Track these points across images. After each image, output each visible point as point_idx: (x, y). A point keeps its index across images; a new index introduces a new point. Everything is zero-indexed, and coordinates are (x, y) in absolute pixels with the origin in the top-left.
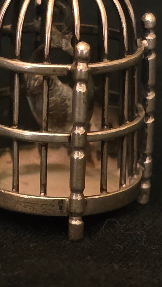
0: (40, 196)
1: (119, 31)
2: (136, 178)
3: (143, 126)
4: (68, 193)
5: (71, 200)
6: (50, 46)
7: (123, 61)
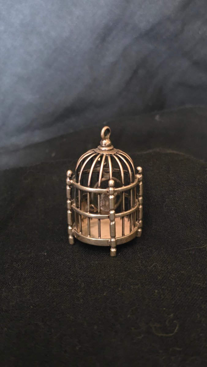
0: (98, 238)
1: (127, 171)
2: (136, 228)
3: (138, 208)
4: (110, 237)
5: (111, 241)
6: (101, 180)
7: (129, 186)
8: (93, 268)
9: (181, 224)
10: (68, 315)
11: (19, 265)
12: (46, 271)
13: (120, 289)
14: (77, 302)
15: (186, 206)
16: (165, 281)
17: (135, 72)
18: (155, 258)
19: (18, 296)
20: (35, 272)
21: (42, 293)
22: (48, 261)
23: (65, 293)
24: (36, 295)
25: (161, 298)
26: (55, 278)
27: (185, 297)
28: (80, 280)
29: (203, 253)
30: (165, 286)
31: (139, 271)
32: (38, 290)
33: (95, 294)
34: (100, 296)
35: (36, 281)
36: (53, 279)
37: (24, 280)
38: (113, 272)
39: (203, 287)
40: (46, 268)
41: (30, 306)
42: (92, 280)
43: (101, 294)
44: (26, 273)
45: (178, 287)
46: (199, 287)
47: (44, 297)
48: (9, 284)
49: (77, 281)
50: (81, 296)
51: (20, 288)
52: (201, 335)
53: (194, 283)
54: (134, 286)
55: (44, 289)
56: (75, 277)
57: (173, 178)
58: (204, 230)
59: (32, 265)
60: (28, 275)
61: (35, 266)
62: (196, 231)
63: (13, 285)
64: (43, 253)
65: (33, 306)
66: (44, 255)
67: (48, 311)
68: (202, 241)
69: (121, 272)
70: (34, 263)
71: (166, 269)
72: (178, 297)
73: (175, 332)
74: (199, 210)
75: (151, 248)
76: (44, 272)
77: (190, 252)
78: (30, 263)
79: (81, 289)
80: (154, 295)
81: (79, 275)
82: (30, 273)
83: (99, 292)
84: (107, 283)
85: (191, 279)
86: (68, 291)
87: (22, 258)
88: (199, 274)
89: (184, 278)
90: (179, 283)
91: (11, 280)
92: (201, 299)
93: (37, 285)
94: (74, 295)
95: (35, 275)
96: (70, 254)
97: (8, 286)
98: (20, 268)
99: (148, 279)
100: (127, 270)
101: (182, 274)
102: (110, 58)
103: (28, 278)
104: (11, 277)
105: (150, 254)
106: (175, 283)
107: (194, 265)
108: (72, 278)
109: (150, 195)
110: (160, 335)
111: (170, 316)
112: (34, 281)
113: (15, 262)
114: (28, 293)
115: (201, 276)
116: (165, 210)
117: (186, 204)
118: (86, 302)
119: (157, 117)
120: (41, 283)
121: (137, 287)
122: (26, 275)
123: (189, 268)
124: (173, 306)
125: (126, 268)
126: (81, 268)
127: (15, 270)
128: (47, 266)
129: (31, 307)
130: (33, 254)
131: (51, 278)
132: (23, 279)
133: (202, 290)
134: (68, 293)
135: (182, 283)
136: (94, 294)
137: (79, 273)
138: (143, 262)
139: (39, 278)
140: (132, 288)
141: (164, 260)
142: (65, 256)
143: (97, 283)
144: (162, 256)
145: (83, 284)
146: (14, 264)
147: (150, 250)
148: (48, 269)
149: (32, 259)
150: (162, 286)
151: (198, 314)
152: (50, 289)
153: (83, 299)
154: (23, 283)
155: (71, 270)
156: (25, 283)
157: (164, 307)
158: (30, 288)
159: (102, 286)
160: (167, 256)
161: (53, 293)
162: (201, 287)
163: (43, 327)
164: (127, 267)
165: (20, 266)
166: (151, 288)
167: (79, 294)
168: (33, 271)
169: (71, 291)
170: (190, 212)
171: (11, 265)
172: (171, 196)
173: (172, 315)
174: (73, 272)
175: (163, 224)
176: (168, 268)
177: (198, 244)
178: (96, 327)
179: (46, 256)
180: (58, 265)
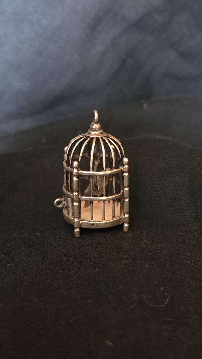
8: (85, 247)
9: (169, 208)
10: (61, 291)
11: (12, 245)
12: (39, 250)
13: (111, 264)
14: (70, 279)
15: (175, 192)
16: (155, 257)
17: (124, 62)
18: (145, 237)
19: (12, 273)
20: (28, 251)
21: (36, 271)
22: (41, 241)
23: (58, 271)
24: (30, 273)
25: (151, 272)
26: (48, 257)
27: (174, 273)
28: (72, 259)
29: (191, 234)
30: (155, 262)
31: (129, 248)
32: (32, 268)
33: (88, 270)
34: (92, 272)
35: (29, 259)
36: (45, 258)
37: (18, 259)
38: (104, 250)
39: (191, 266)
40: (39, 246)
41: (24, 283)
42: (83, 258)
43: (93, 270)
44: (20, 251)
45: (168, 263)
46: (188, 265)
47: (38, 275)
48: (3, 262)
49: (70, 260)
50: (74, 274)
51: (14, 266)
52: (190, 308)
53: (182, 261)
54: (125, 260)
55: (37, 268)
56: (67, 257)
57: (162, 165)
58: (192, 213)
59: (25, 244)
60: (22, 253)
61: (28, 245)
62: (185, 215)
63: (6, 263)
64: (36, 234)
65: (27, 283)
66: (37, 235)
67: (42, 288)
68: (190, 225)
69: (112, 250)
70: (27, 242)
71: (156, 246)
72: (167, 273)
73: (165, 304)
74: (187, 195)
75: (140, 229)
76: (37, 251)
77: (179, 233)
78: (23, 242)
79: (73, 267)
80: (144, 269)
81: (71, 255)
82: (23, 251)
83: (91, 268)
84: (98, 260)
85: (179, 257)
86: (61, 269)
87: (15, 238)
88: (187, 252)
89: (173, 256)
90: (168, 260)
91: (5, 258)
92: (189, 276)
93: (31, 263)
94: (67, 273)
95: (28, 254)
96: (63, 235)
97: (2, 263)
98: (14, 247)
99: (139, 255)
100: (118, 247)
101: (171, 251)
102: (99, 48)
103: (21, 257)
104: (4, 255)
105: (140, 234)
106: (165, 259)
107: (183, 245)
108: (64, 258)
109: (140, 180)
110: (152, 305)
111: (160, 289)
112: (28, 259)
113: (9, 241)
114: (22, 271)
115: (189, 254)
116: (154, 195)
117: (175, 190)
118: (79, 278)
119: (145, 106)
120: (34, 262)
121: (127, 262)
122: (20, 253)
123: (178, 247)
124: (163, 280)
125: (116, 246)
126: (73, 248)
127: (8, 249)
128: (40, 245)
129: (26, 284)
130: (26, 234)
131: (44, 257)
132: (17, 257)
133: (190, 268)
134: (61, 271)
135: (171, 260)
136: (86, 271)
137: (71, 252)
138: (134, 241)
139: (32, 257)
140: (123, 263)
141: (154, 240)
142: (57, 236)
143: (89, 261)
144: (151, 236)
145: (75, 262)
146: (7, 243)
147: (139, 231)
148: (41, 248)
149: (25, 239)
150: (152, 262)
151: (186, 290)
152: (44, 268)
153: (76, 276)
154: (16, 261)
155: (63, 250)
156: (18, 261)
157: (155, 281)
158: (23, 266)
159: (94, 263)
160: (156, 236)
161: (46, 271)
162: (189, 265)
163: (37, 303)
164: (118, 245)
165: (14, 245)
166: (141, 263)
167: (72, 272)
168: (26, 250)
169: (63, 270)
170: (178, 197)
171: (4, 244)
172: (161, 182)
173: (162, 288)
174: (65, 252)
175: (152, 208)
176: (157, 246)
177: (186, 226)
178: (89, 300)
179: (39, 236)
180: (50, 245)
